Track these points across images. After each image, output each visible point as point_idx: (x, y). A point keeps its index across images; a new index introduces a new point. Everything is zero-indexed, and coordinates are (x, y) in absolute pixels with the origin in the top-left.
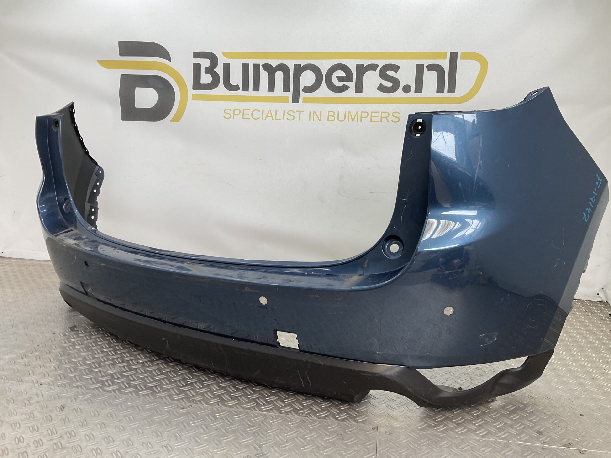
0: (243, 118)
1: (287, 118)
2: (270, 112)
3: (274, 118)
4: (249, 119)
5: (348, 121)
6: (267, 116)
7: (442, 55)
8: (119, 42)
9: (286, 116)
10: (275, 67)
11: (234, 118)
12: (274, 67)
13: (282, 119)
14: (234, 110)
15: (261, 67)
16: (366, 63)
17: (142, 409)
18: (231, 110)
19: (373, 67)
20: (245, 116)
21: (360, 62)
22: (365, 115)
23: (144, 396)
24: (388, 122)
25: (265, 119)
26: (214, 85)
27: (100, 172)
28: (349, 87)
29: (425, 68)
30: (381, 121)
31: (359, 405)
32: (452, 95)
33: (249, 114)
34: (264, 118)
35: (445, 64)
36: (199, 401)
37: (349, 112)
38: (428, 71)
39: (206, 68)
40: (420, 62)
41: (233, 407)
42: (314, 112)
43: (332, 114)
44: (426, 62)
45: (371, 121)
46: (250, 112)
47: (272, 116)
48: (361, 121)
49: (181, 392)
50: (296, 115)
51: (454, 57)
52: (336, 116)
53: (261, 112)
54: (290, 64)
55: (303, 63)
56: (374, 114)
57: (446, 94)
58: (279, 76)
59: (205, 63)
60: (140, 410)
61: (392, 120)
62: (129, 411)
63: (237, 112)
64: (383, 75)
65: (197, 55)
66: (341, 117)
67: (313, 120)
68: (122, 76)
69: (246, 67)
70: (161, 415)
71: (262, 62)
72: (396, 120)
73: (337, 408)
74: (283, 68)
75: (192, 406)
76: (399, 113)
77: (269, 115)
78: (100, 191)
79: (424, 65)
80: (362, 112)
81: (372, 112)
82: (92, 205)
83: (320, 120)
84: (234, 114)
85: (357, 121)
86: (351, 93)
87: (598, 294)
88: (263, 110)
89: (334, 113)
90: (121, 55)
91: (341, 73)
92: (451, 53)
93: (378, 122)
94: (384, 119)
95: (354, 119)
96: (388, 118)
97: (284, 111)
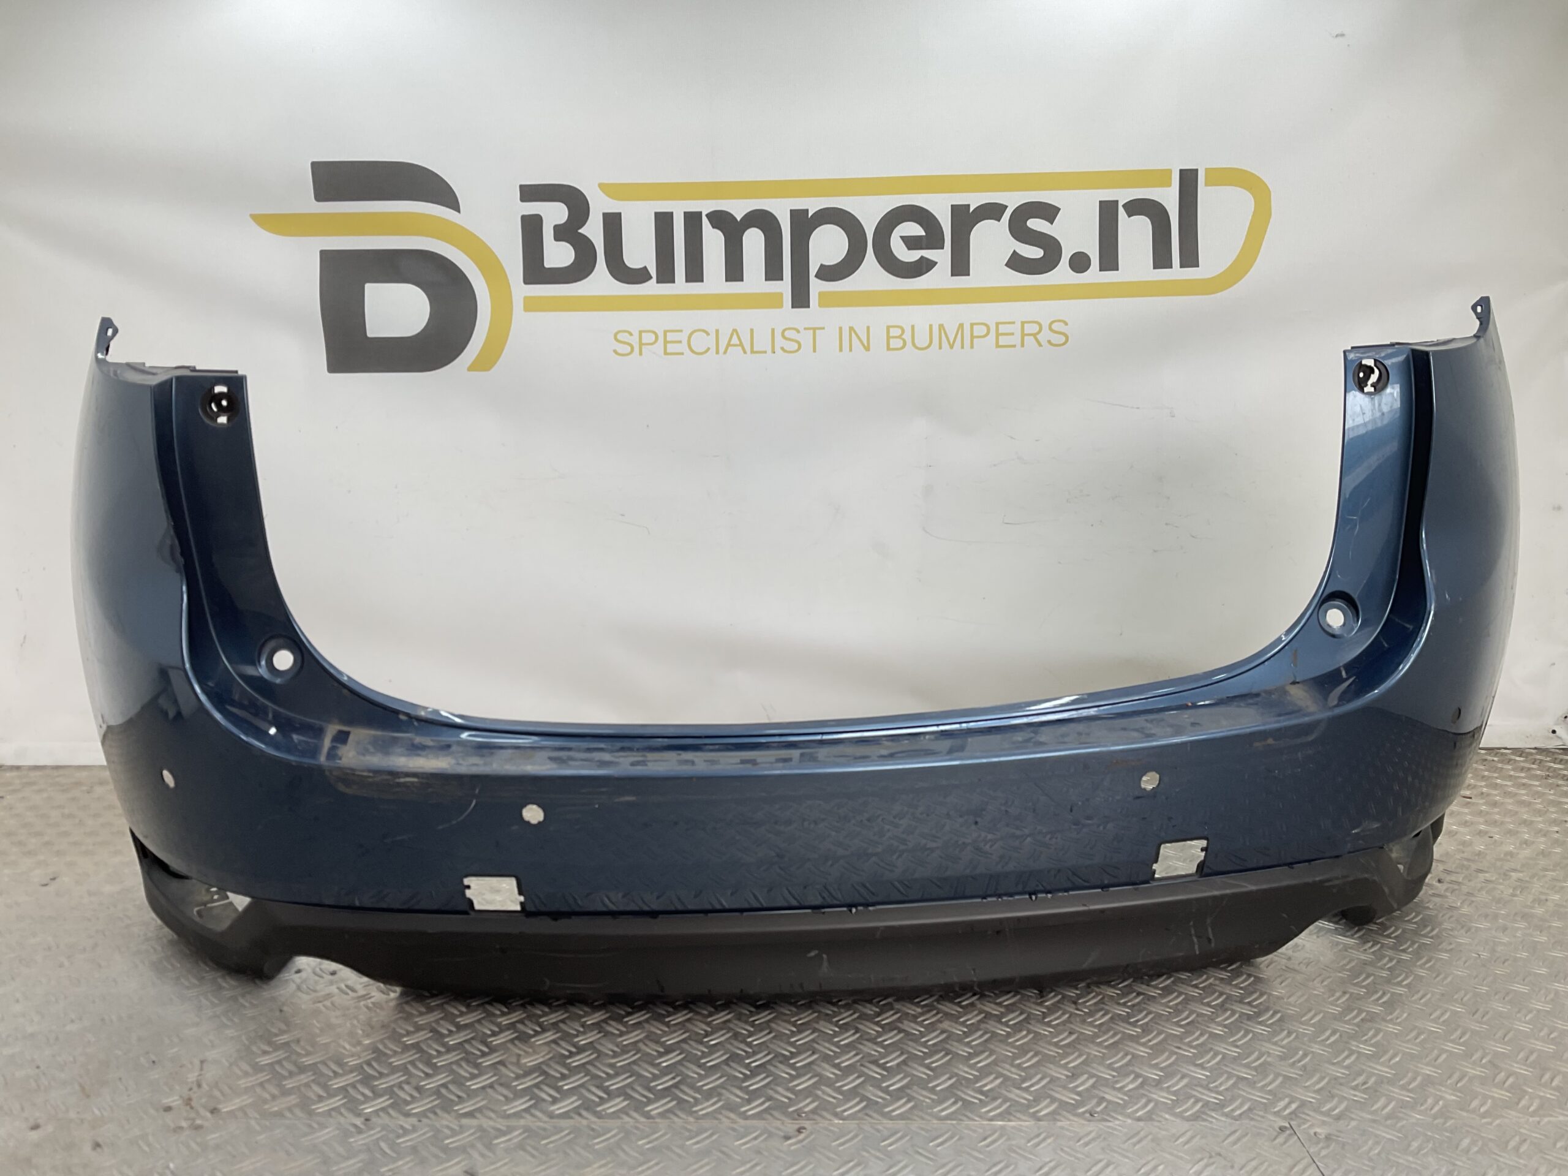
0: (666, 353)
1: (782, 348)
2: (735, 336)
3: (748, 349)
4: (682, 354)
5: (940, 348)
6: (729, 345)
7: (1160, 178)
8: (313, 164)
9: (780, 342)
10: (741, 220)
11: (641, 354)
12: (739, 219)
13: (769, 350)
14: (641, 332)
15: (705, 220)
16: (975, 200)
17: (684, 1154)
18: (631, 334)
19: (993, 211)
20: (671, 348)
21: (960, 199)
22: (979, 330)
23: (662, 1115)
24: (1040, 345)
25: (725, 352)
26: (580, 269)
28: (936, 263)
29: (1121, 211)
30: (1023, 345)
32: (1190, 273)
33: (680, 342)
34: (722, 350)
35: (1170, 198)
36: (813, 1111)
37: (941, 326)
38: (1129, 216)
39: (557, 228)
40: (1108, 195)
41: (908, 1119)
42: (851, 329)
43: (898, 332)
44: (1123, 196)
45: (998, 346)
46: (684, 337)
47: (741, 345)
48: (972, 347)
49: (753, 1095)
50: (806, 338)
51: (1188, 180)
52: (907, 336)
53: (713, 336)
54: (781, 210)
55: (813, 205)
56: (1003, 329)
57: (1176, 272)
58: (754, 241)
59: (554, 214)
60: (679, 1156)
61: (1049, 342)
62: (657, 1164)
63: (648, 338)
64: (1019, 230)
65: (530, 193)
66: (922, 340)
67: (851, 350)
68: (323, 253)
69: (663, 221)
70: (743, 1163)
71: (705, 207)
72: (1059, 339)
73: (1162, 1089)
74: (763, 220)
76: (1066, 324)
77: (735, 341)
79: (1117, 201)
80: (972, 325)
81: (998, 324)
83: (867, 349)
84: (641, 344)
85: (962, 347)
86: (940, 276)
87: (1554, 732)
88: (717, 331)
89: (903, 331)
90: (320, 197)
91: (914, 229)
92: (1181, 171)
93: (1014, 346)
94: (1030, 340)
95: (954, 342)
96: (1038, 336)
97: (773, 330)
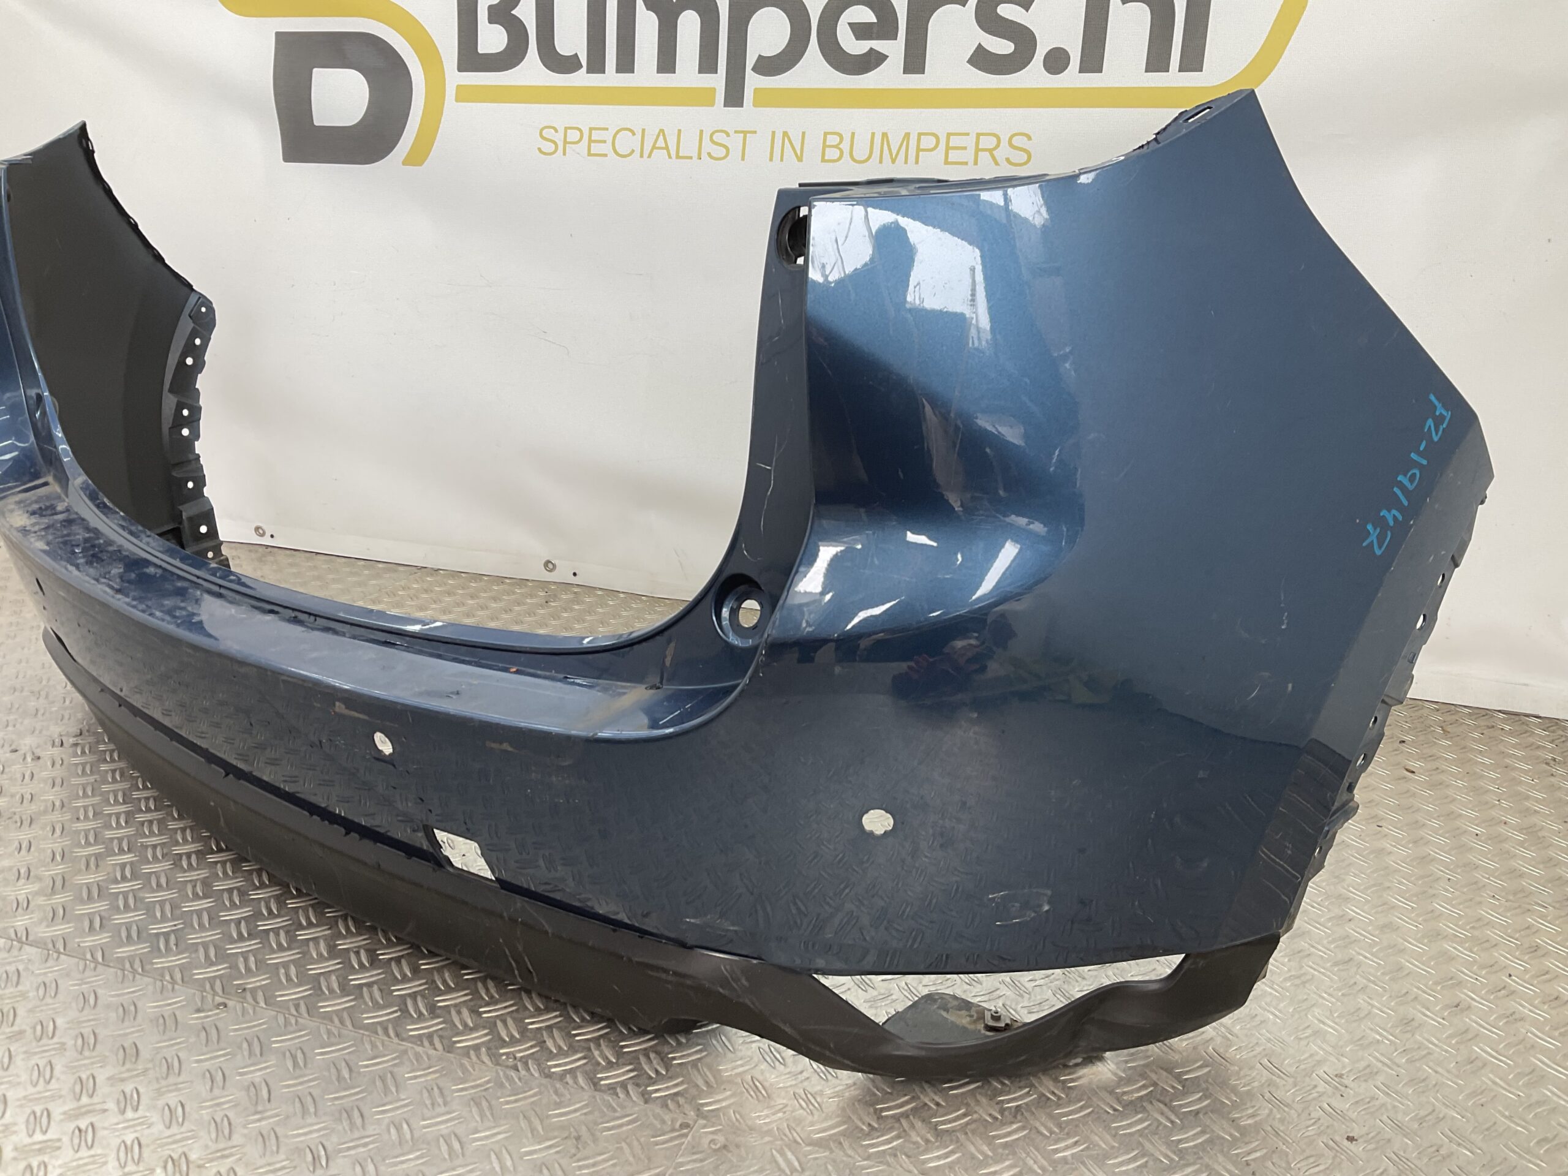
0: (590, 154)
1: (709, 154)
2: (661, 137)
3: (673, 153)
4: (606, 155)
5: (881, 162)
6: (654, 147)
9: (707, 147)
11: (564, 154)
13: (695, 155)
14: (566, 129)
17: (92, 1003)
18: (556, 131)
20: (595, 148)
22: (928, 142)
24: (997, 164)
25: (649, 156)
27: (203, 310)
30: (976, 163)
31: (684, 1041)
33: (605, 142)
34: (646, 153)
36: (254, 990)
37: (885, 135)
41: (331, 1019)
42: (785, 134)
43: (836, 140)
45: (946, 162)
46: (608, 136)
47: (667, 148)
48: (917, 162)
49: (221, 960)
50: (735, 142)
52: (845, 146)
53: (639, 136)
56: (955, 141)
60: (86, 1004)
61: (1008, 160)
63: (573, 136)
66: (861, 151)
67: (781, 160)
72: (1020, 157)
73: (614, 1047)
75: (226, 1006)
76: (1029, 138)
77: (661, 143)
78: (204, 362)
80: (920, 135)
81: (949, 135)
82: (183, 400)
83: (800, 159)
84: (565, 142)
85: (906, 162)
93: (965, 163)
94: (984, 156)
95: (898, 155)
96: (994, 152)
97: (701, 132)
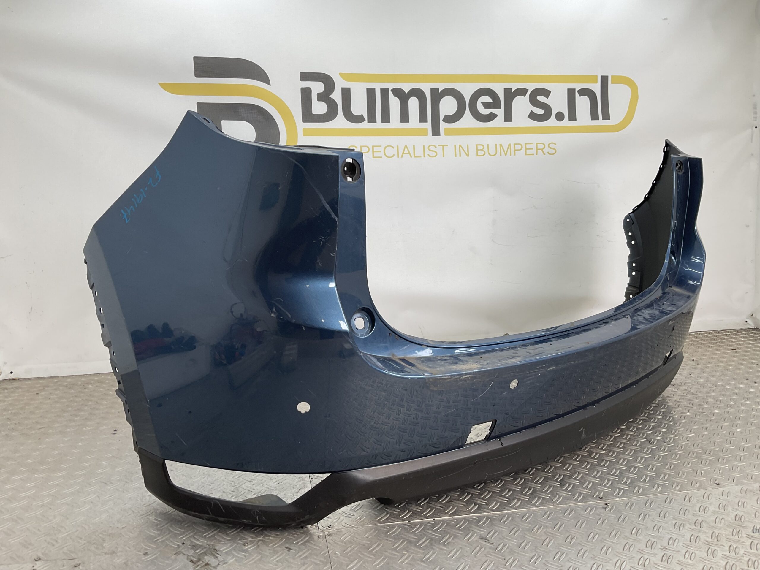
1: (429, 155)
2: (406, 149)
3: (413, 155)
5: (501, 155)
6: (403, 153)
7: (592, 79)
8: (194, 58)
9: (427, 152)
10: (408, 93)
12: (406, 93)
13: (423, 156)
15: (390, 93)
16: (514, 87)
19: (522, 92)
21: (508, 86)
22: (518, 147)
24: (544, 154)
25: (402, 157)
26: (330, 115)
28: (497, 115)
29: (577, 94)
30: (537, 154)
32: (606, 122)
33: (380, 151)
34: (400, 155)
35: (597, 88)
37: (501, 145)
38: (580, 96)
39: (319, 95)
40: (571, 86)
42: (460, 146)
43: (481, 147)
44: (578, 87)
45: (526, 154)
46: (382, 149)
47: (409, 153)
48: (515, 155)
50: (439, 150)
51: (604, 80)
52: (486, 149)
53: (396, 149)
54: (426, 88)
55: (441, 87)
56: (528, 146)
57: (601, 122)
58: (413, 103)
59: (318, 87)
61: (548, 153)
64: (534, 101)
65: (305, 77)
66: (492, 151)
67: (460, 156)
68: (198, 104)
69: (371, 93)
71: (391, 86)
72: (552, 152)
74: (417, 93)
76: (556, 145)
77: (406, 151)
79: (575, 89)
80: (515, 144)
81: (526, 144)
83: (468, 155)
85: (511, 155)
86: (499, 122)
87: (747, 321)
88: (398, 146)
89: (484, 147)
90: (197, 75)
91: (487, 99)
92: (602, 76)
93: (533, 154)
94: (540, 152)
95: (507, 152)
96: (543, 150)
97: (424, 146)
